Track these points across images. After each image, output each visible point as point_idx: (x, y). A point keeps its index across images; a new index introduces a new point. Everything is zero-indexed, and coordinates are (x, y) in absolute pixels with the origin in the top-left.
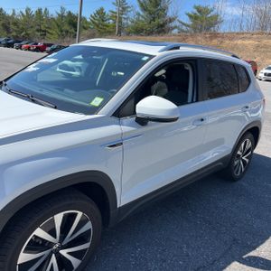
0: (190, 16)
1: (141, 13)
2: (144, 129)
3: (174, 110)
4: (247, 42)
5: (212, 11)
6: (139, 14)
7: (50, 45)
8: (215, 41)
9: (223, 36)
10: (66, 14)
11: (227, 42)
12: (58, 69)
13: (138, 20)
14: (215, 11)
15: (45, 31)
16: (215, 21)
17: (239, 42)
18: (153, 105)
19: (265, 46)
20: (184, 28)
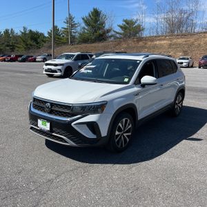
0: (121, 27)
1: (86, 28)
2: (144, 89)
3: (155, 80)
4: (163, 42)
5: (136, 22)
6: (84, 28)
7: (20, 56)
8: (141, 43)
9: (146, 39)
10: (27, 32)
11: (149, 43)
12: (44, 72)
13: (84, 32)
14: (138, 22)
15: (13, 46)
16: (139, 29)
17: (158, 42)
18: (147, 79)
19: (176, 44)
20: (118, 35)
